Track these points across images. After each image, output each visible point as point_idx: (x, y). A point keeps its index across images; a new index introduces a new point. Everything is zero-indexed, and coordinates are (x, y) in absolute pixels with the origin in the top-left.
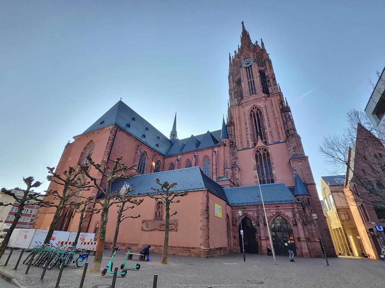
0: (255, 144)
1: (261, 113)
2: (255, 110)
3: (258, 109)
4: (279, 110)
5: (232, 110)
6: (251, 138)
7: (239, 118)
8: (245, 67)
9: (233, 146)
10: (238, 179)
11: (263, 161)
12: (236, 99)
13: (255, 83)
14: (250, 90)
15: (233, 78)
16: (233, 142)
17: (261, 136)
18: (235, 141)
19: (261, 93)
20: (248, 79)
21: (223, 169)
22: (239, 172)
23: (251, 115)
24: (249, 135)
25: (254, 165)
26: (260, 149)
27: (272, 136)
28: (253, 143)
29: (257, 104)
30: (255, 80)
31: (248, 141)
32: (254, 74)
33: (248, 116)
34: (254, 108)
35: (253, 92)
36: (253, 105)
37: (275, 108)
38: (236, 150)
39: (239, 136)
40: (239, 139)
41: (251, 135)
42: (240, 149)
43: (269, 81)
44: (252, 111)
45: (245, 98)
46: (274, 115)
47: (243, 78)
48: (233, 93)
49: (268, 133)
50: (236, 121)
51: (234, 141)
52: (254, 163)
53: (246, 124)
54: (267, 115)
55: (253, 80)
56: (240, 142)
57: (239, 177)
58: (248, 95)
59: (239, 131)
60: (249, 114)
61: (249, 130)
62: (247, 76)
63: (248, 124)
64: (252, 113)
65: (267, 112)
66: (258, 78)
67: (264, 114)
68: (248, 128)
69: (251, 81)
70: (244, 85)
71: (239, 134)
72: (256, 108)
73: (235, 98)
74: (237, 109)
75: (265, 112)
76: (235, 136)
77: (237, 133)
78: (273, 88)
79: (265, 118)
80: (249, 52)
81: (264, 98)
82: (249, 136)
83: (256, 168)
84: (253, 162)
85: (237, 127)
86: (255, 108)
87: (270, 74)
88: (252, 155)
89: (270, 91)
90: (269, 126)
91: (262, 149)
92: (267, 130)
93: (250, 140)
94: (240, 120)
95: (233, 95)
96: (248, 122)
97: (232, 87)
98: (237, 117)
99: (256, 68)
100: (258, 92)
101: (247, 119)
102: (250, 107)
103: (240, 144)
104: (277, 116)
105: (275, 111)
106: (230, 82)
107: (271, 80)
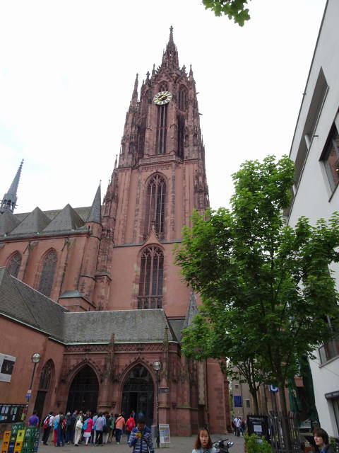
0: (145, 239)
1: (165, 186)
2: (157, 181)
3: (162, 180)
4: (192, 187)
5: (120, 174)
6: (140, 228)
7: (129, 190)
8: (157, 105)
9: (108, 237)
10: (102, 298)
11: (152, 270)
12: (131, 156)
13: (167, 135)
14: (157, 145)
15: (133, 119)
16: (109, 231)
17: (157, 226)
18: (114, 230)
19: (173, 153)
20: (158, 125)
21: (76, 276)
22: (109, 285)
23: (149, 188)
24: (139, 221)
25: (135, 274)
26: (151, 249)
27: (173, 229)
28: (142, 236)
29: (162, 172)
30: (168, 130)
31: (134, 232)
32: (169, 120)
33: (143, 188)
34: (155, 177)
35: (161, 149)
36: (155, 171)
37: (187, 184)
38: (111, 246)
39: (122, 222)
40: (121, 227)
41: (141, 222)
42: (120, 244)
43: (187, 136)
44: (152, 181)
45: (146, 156)
46: (184, 194)
47: (150, 122)
48: (127, 144)
49: (169, 223)
50: (122, 195)
51: (111, 229)
52: (136, 272)
53: (138, 202)
54: (173, 192)
55: (166, 130)
56: (121, 232)
57: (106, 294)
58: (151, 153)
59: (123, 212)
60: (146, 186)
61: (140, 213)
62: (158, 120)
63: (140, 202)
64: (152, 185)
65: (174, 188)
66: (173, 127)
67: (170, 189)
68: (140, 210)
69: (162, 130)
70: (150, 135)
71: (122, 217)
72: (159, 177)
73: (129, 153)
74: (129, 173)
75: (171, 186)
76: (115, 220)
77: (120, 216)
78: (191, 149)
79: (170, 197)
80: (168, 80)
81: (174, 164)
82: (138, 224)
83: (138, 281)
84: (135, 269)
85: (123, 204)
86: (157, 177)
87: (191, 126)
88: (136, 258)
89: (186, 154)
90: (173, 212)
91: (155, 248)
92: (168, 219)
93: (138, 230)
94: (129, 195)
95: (127, 148)
96: (142, 199)
97: (129, 133)
98: (126, 187)
99: (174, 110)
100: (168, 151)
101: (141, 194)
102: (149, 173)
103: (120, 236)
104: (187, 196)
105: (187, 188)
106: (126, 124)
107: (191, 136)
